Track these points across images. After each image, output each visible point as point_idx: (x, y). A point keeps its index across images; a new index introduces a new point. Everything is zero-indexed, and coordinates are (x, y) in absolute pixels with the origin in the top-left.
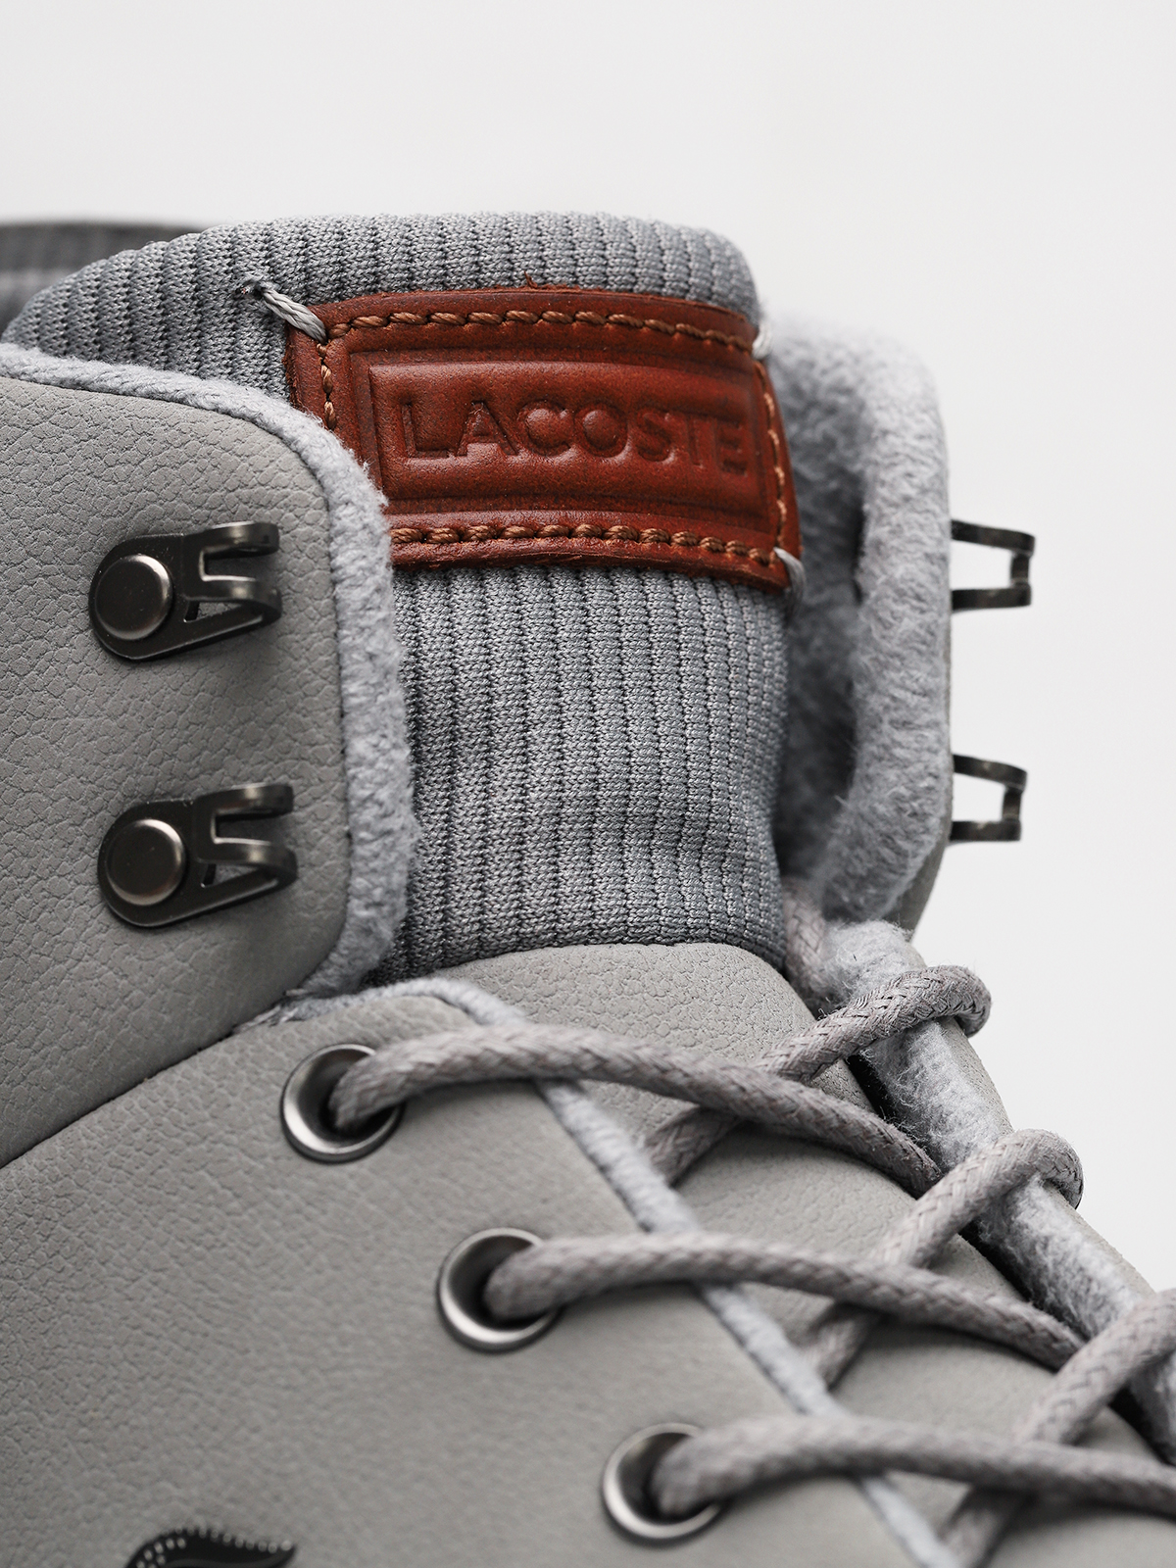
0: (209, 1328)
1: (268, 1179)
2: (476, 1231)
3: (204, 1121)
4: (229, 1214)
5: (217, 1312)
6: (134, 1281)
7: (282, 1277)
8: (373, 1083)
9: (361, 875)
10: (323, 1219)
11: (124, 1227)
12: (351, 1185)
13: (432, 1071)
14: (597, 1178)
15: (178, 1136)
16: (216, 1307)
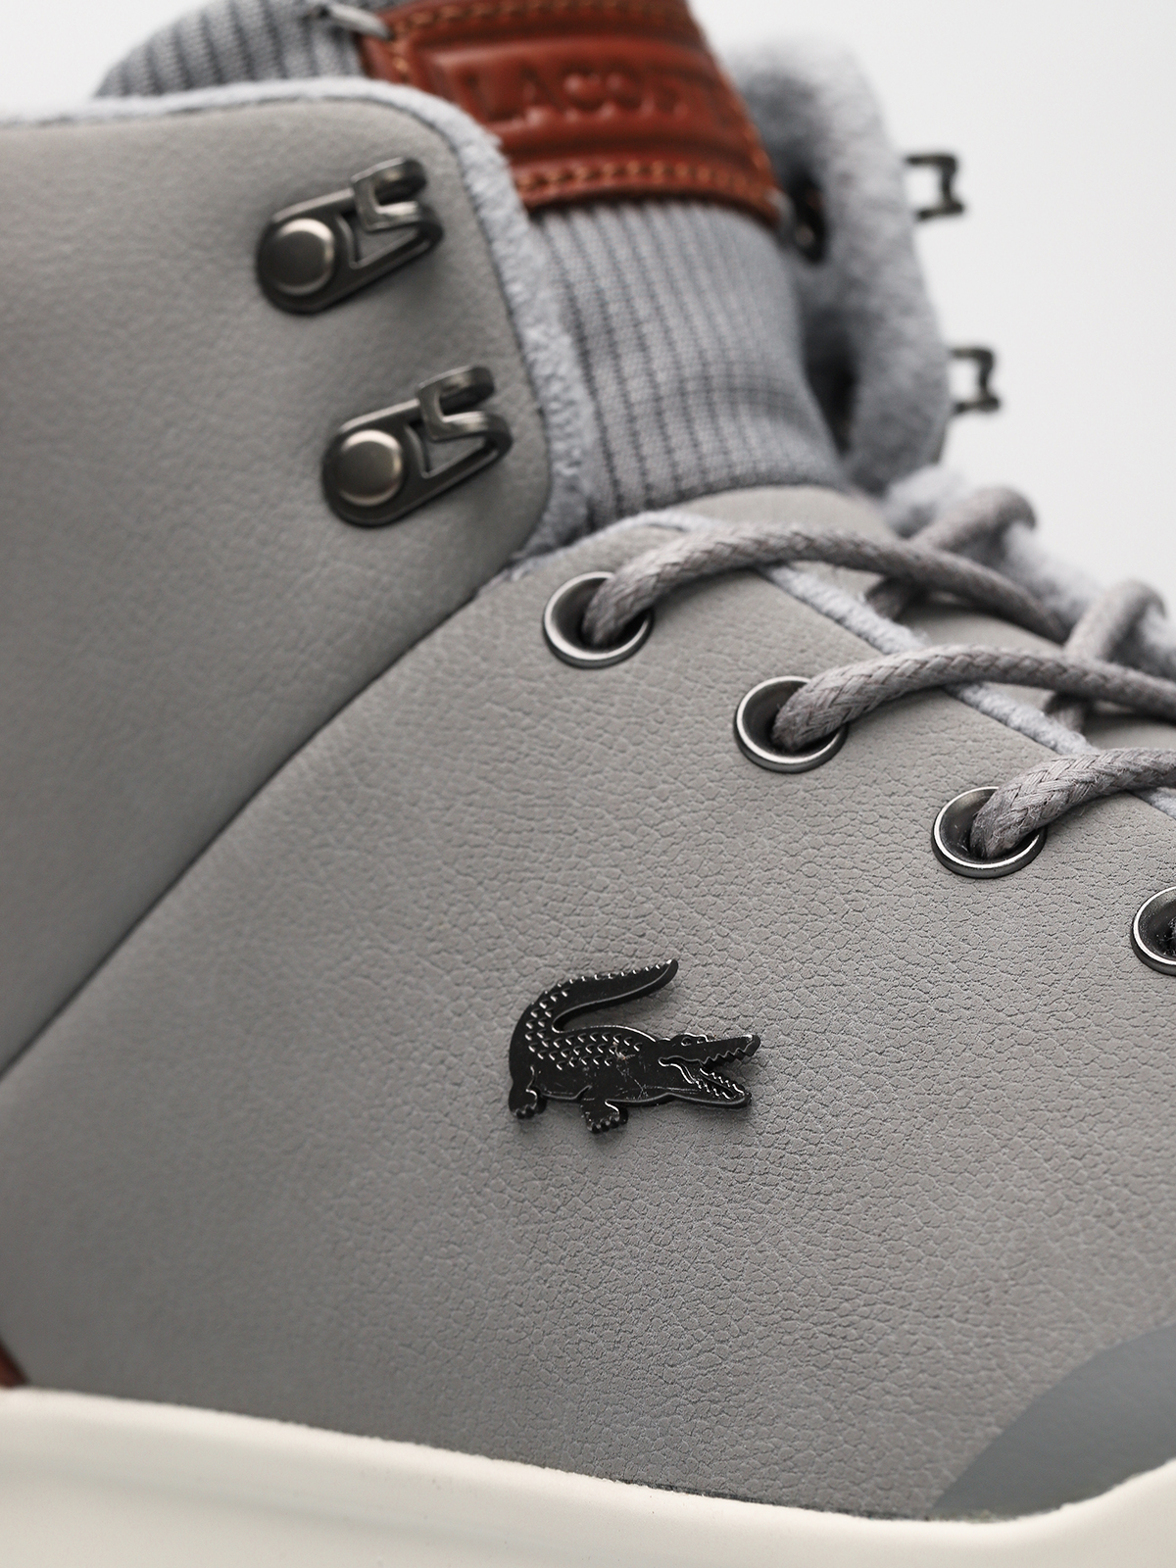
0: (533, 824)
1: (552, 693)
2: (753, 686)
3: (476, 665)
4: (524, 730)
5: (537, 809)
6: (448, 809)
7: (590, 764)
8: (628, 591)
9: (560, 439)
10: (613, 710)
11: (426, 770)
12: (629, 678)
13: (677, 569)
14: (837, 628)
15: (455, 683)
16: (534, 805)
